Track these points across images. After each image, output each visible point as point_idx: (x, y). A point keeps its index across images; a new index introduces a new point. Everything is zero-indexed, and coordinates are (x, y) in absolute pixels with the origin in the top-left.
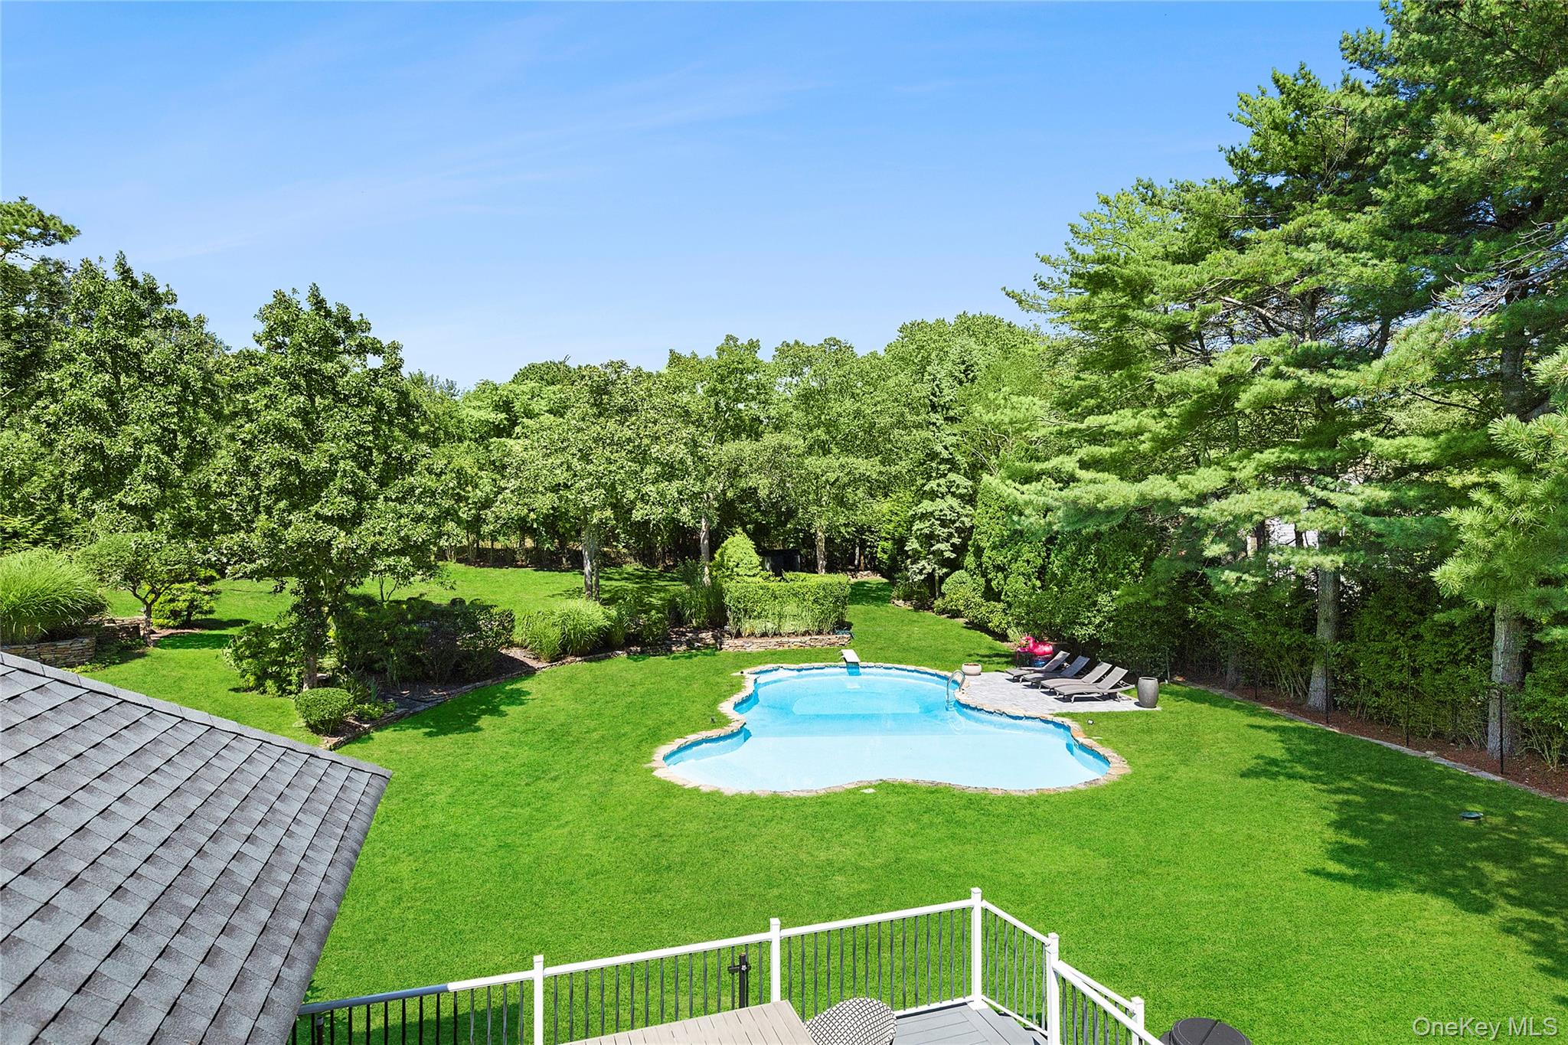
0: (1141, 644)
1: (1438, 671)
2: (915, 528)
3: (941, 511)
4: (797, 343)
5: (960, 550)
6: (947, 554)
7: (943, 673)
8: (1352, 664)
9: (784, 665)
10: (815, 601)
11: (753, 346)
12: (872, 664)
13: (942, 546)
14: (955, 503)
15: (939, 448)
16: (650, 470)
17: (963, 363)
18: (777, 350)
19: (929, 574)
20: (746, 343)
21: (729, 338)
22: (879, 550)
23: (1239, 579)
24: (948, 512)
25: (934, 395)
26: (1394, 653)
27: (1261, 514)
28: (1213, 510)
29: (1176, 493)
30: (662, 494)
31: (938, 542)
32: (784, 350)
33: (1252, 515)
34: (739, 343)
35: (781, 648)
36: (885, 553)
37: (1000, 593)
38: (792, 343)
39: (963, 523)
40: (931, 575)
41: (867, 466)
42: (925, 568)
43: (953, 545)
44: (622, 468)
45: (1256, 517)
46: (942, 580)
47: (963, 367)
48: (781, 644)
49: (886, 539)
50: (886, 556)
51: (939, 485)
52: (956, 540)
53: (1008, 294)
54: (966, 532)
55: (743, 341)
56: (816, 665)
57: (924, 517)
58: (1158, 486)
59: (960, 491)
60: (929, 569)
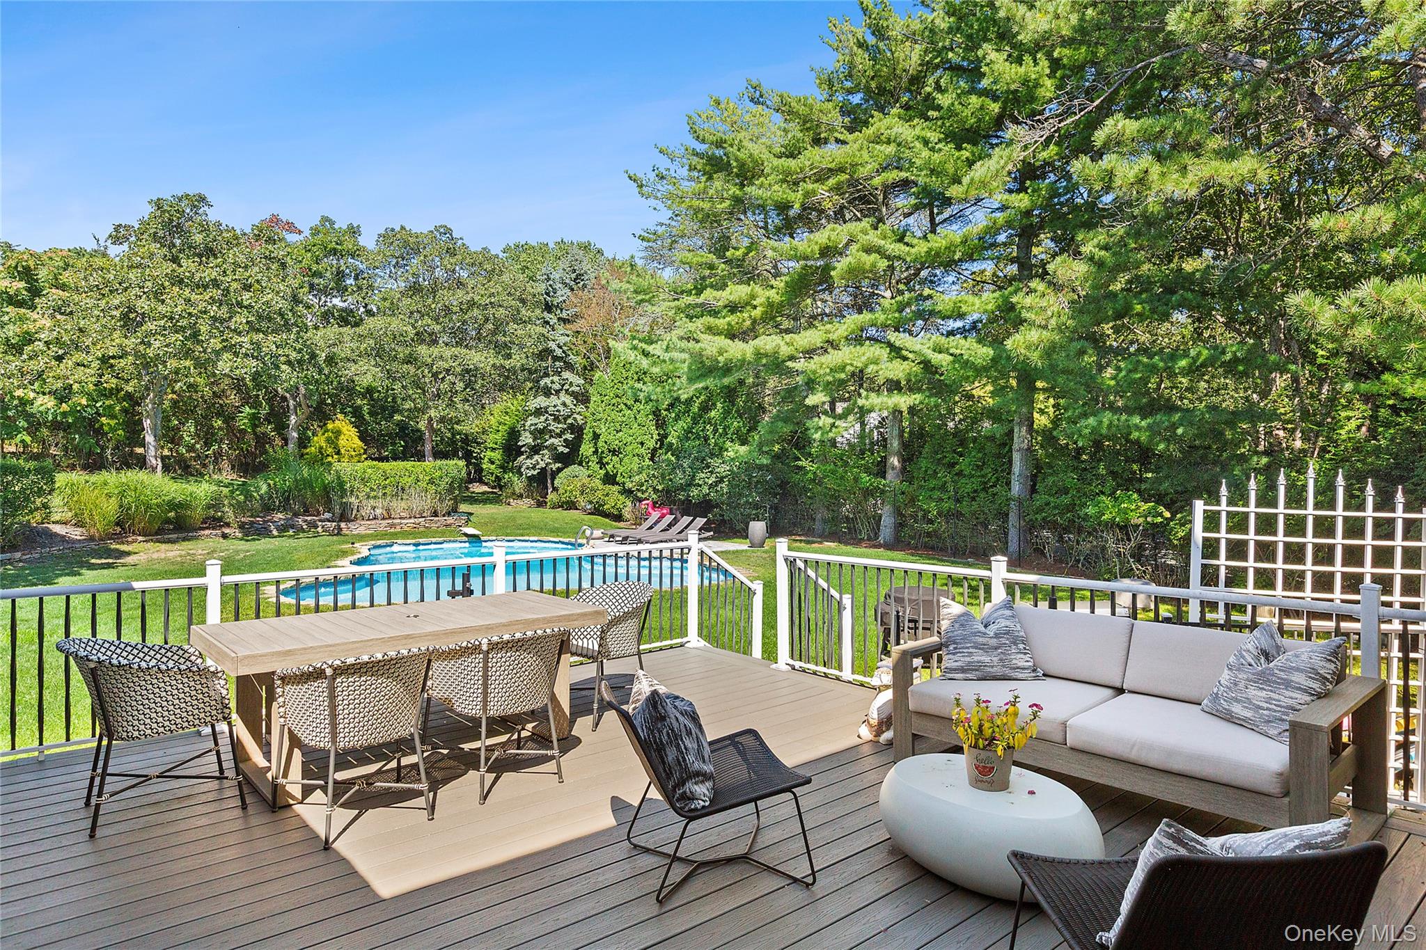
0: (747, 501)
1: (973, 499)
2: (528, 423)
3: (555, 406)
4: (403, 228)
5: (574, 446)
6: (561, 449)
7: (566, 540)
8: (913, 500)
9: (399, 541)
10: (431, 482)
11: (354, 231)
12: (494, 538)
13: (555, 441)
14: (568, 400)
15: (552, 345)
16: (240, 319)
17: (574, 271)
18: (380, 236)
19: (542, 469)
20: (345, 227)
21: (325, 219)
22: (486, 460)
23: (833, 425)
24: (561, 408)
25: (548, 294)
26: (943, 488)
27: (852, 365)
28: (815, 365)
29: (785, 351)
30: (258, 346)
31: (551, 436)
32: (387, 237)
33: (845, 367)
34: (336, 226)
35: (392, 530)
36: (493, 463)
37: (615, 475)
38: (398, 229)
39: (575, 419)
40: (543, 470)
41: (481, 358)
42: (538, 463)
43: (565, 440)
44: (205, 312)
45: (849, 368)
46: (554, 474)
47: (573, 276)
48: (392, 526)
49: (493, 449)
50: (493, 467)
51: (552, 382)
52: (569, 436)
53: (630, 178)
54: (578, 430)
55: (341, 224)
56: (434, 540)
57: (538, 412)
58: (769, 342)
59: (573, 389)
60: (542, 464)
